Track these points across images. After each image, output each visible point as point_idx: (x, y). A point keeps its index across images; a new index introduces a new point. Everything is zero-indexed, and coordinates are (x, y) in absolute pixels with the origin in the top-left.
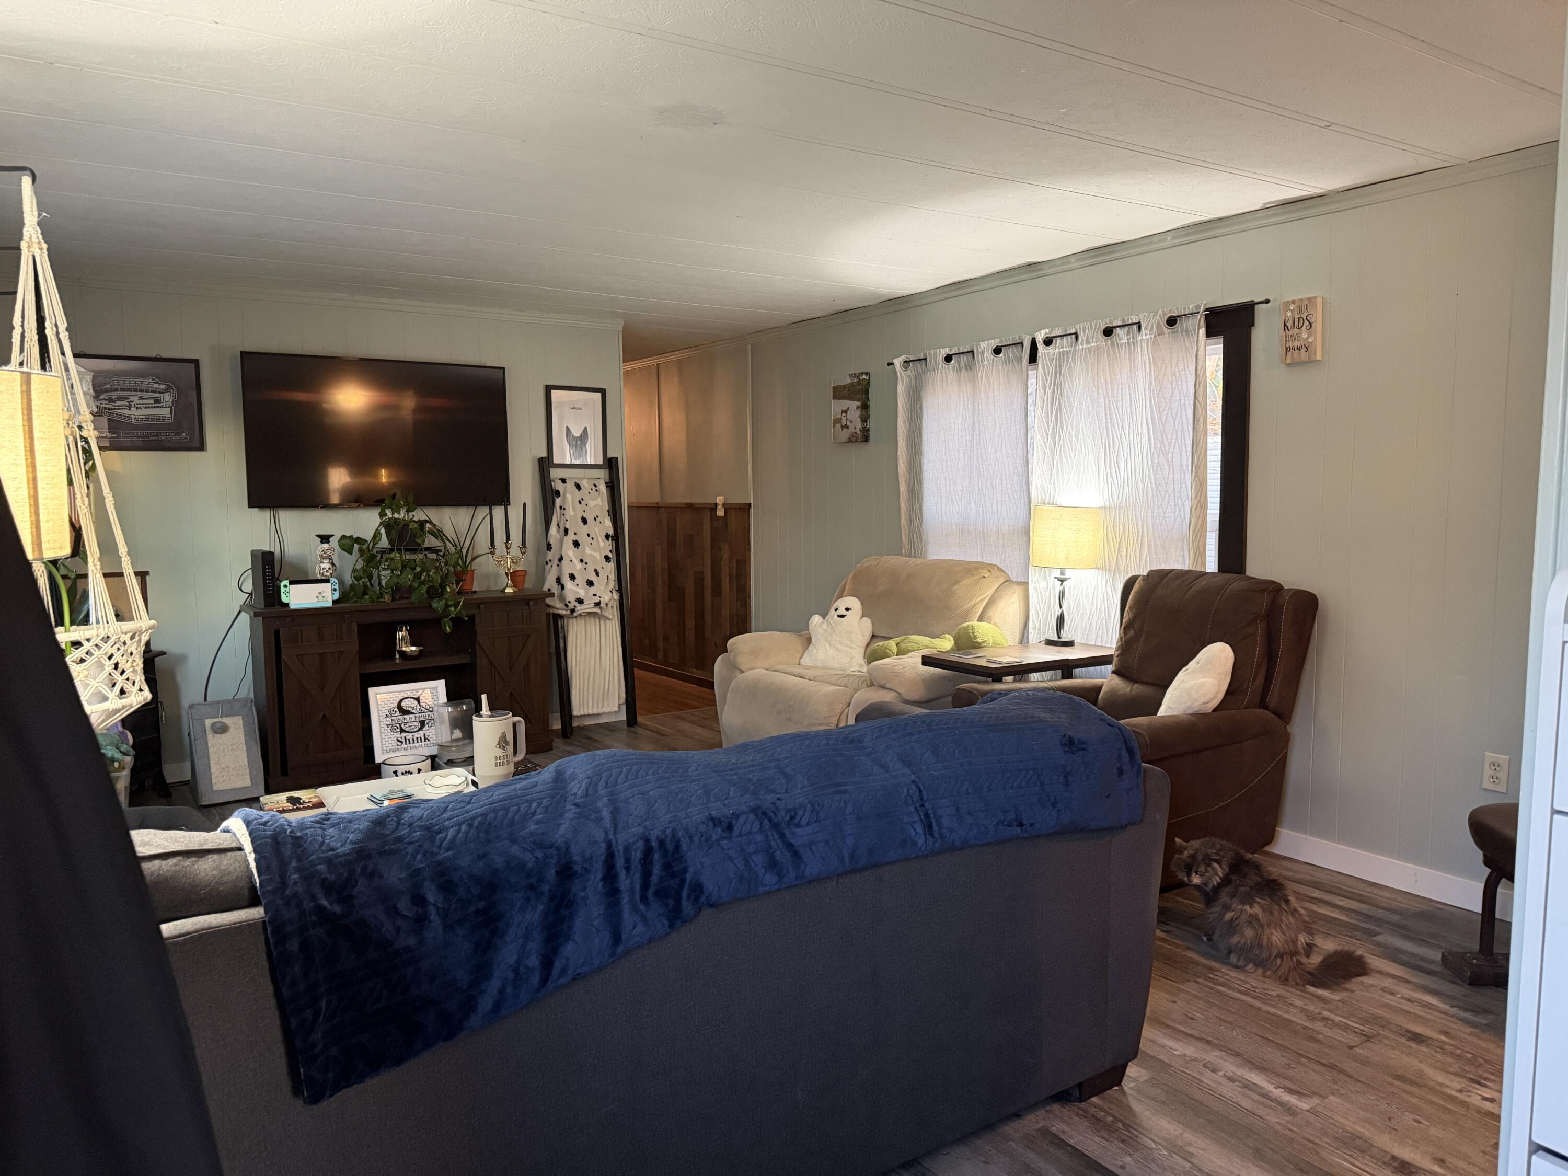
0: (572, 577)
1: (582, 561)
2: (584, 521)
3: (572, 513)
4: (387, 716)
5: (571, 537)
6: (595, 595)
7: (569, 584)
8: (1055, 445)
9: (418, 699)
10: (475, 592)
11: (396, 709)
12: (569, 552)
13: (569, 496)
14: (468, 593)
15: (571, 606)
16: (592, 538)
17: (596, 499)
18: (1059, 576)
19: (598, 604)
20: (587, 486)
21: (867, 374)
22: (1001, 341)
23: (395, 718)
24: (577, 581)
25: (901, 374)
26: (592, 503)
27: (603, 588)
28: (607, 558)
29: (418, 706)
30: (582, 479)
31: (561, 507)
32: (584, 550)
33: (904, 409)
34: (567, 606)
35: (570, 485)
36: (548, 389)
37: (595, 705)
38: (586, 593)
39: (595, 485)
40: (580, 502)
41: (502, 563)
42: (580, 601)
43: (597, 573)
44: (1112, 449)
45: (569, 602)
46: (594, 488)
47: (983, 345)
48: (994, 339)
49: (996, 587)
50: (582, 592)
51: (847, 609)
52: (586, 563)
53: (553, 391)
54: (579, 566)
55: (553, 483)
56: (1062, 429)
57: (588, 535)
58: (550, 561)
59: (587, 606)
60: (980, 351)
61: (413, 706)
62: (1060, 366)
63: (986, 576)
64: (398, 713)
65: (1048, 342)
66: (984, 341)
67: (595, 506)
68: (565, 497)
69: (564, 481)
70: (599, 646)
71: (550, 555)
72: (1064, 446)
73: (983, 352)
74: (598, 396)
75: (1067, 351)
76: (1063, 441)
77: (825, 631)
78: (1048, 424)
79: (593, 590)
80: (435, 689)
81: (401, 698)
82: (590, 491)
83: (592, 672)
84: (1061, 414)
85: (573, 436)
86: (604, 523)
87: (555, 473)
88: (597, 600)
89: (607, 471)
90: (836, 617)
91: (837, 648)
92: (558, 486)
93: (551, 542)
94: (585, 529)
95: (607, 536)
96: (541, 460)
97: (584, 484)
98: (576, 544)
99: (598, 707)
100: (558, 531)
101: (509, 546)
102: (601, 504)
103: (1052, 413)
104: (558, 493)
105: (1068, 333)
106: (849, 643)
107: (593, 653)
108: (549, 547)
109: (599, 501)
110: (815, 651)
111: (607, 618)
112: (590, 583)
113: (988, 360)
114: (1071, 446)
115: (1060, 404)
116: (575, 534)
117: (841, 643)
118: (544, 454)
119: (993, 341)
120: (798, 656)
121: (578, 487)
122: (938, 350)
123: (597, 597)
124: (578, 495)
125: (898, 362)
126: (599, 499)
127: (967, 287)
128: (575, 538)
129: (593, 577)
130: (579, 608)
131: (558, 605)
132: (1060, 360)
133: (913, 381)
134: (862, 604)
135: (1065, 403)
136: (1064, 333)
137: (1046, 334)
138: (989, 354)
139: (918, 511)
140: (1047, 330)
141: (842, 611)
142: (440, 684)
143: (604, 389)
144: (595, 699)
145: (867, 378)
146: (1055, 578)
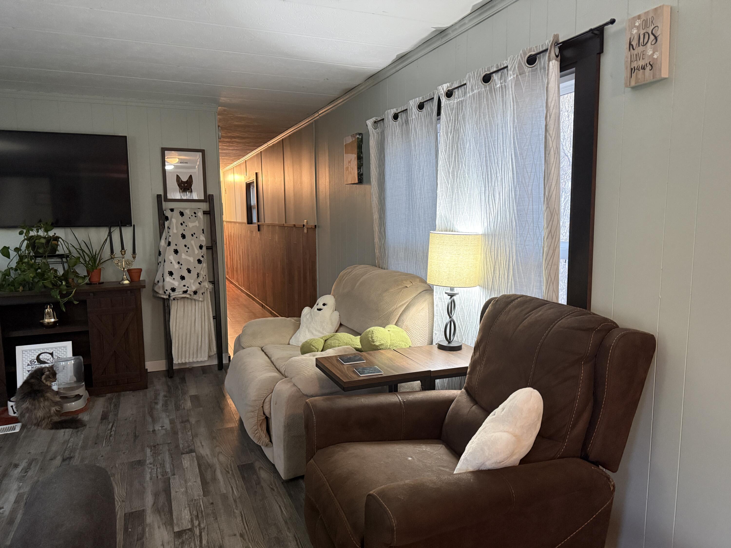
0: (171, 274)
1: (179, 263)
2: (183, 236)
3: (175, 231)
4: (28, 365)
5: (173, 247)
6: (184, 286)
7: (168, 279)
8: (454, 182)
9: (52, 354)
10: (103, 283)
11: (36, 360)
12: (171, 257)
13: (174, 221)
14: (96, 284)
15: (167, 293)
16: (188, 248)
17: (195, 222)
18: (449, 291)
19: (185, 292)
20: (189, 213)
21: (360, 134)
22: (423, 98)
23: (34, 366)
24: (174, 276)
25: (373, 132)
26: (191, 225)
27: (192, 281)
28: (199, 261)
29: (52, 359)
30: (186, 209)
31: (168, 227)
32: (181, 255)
33: (375, 158)
34: (165, 293)
35: (176, 213)
36: (163, 150)
37: (191, 357)
38: (179, 285)
39: (195, 213)
40: (182, 224)
41: (119, 264)
42: (173, 290)
43: (189, 271)
44: (490, 184)
45: (167, 290)
46: (194, 215)
47: (411, 103)
48: (419, 97)
49: (414, 295)
50: (176, 284)
51: (324, 305)
52: (181, 265)
53: (166, 152)
54: (177, 266)
55: (165, 212)
56: (459, 168)
57: (185, 246)
58: (160, 262)
59: (178, 293)
60: (410, 108)
61: (48, 358)
62: (458, 115)
63: (408, 286)
64: (36, 363)
65: (449, 94)
66: (412, 99)
67: (193, 226)
68: (171, 220)
69: (172, 210)
70: (194, 318)
71: (160, 259)
72: (460, 182)
73: (412, 108)
74: (199, 155)
75: (462, 101)
76: (459, 178)
77: (308, 319)
78: (449, 164)
79: (184, 282)
80: (65, 347)
81: (40, 353)
82: (191, 217)
83: (188, 336)
84: (458, 155)
85: (182, 181)
86: (200, 237)
87: (165, 205)
88: (185, 289)
89: (208, 203)
90: (316, 310)
92: (168, 213)
93: (161, 250)
94: (184, 242)
95: (201, 247)
96: (159, 196)
97: (187, 212)
98: (176, 252)
99: (193, 358)
100: (166, 243)
101: (123, 253)
102: (198, 225)
103: (452, 155)
104: (167, 218)
105: (462, 84)
107: (189, 323)
108: (160, 254)
109: (197, 224)
110: (299, 334)
111: (199, 301)
112: (183, 278)
113: (415, 115)
114: (465, 182)
115: (457, 146)
116: (176, 245)
118: (161, 193)
119: (417, 99)
120: (289, 337)
121: (182, 214)
122: (389, 111)
123: (186, 287)
124: (181, 219)
125: (370, 123)
126: (197, 222)
127: (408, 59)
128: (175, 248)
129: (185, 273)
130: (172, 294)
131: (161, 292)
132: (457, 108)
133: (380, 136)
135: (461, 145)
136: (459, 85)
137: (448, 87)
138: (415, 110)
140: (448, 84)
141: (320, 306)
142: (69, 344)
143: (204, 150)
144: (191, 352)
145: (360, 137)
146: (446, 293)
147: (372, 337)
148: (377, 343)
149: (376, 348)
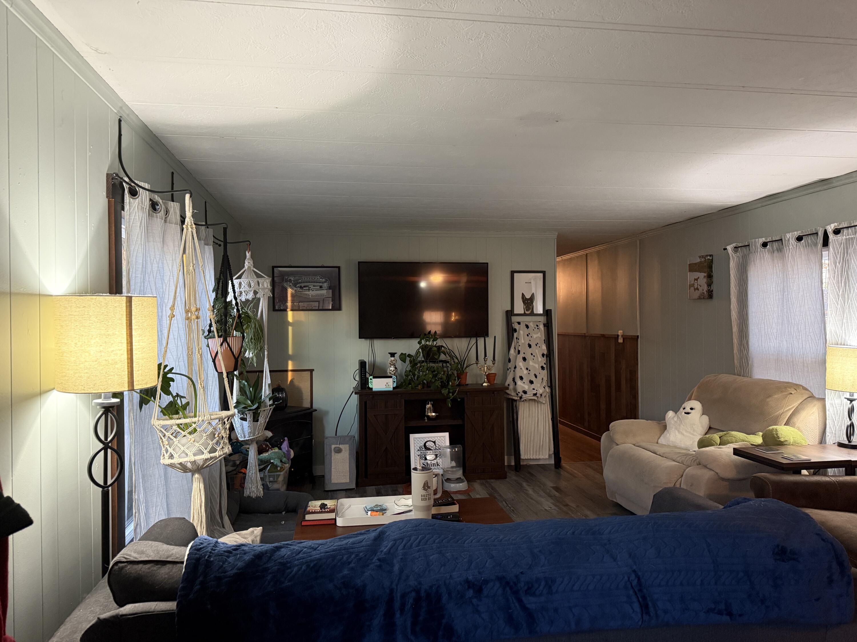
0: (521, 378)
1: (527, 369)
2: (530, 346)
3: (523, 341)
4: (418, 450)
5: (522, 355)
6: (534, 389)
7: (519, 382)
8: (845, 303)
9: (434, 442)
10: (467, 385)
11: (423, 447)
12: (521, 364)
13: (521, 332)
14: (463, 385)
15: (520, 395)
16: (534, 356)
17: (538, 333)
18: (848, 397)
19: (535, 395)
20: (532, 326)
21: (710, 256)
22: (802, 232)
23: (422, 452)
24: (524, 380)
25: (732, 255)
26: (535, 336)
27: (539, 385)
28: (543, 368)
29: (435, 446)
30: (530, 322)
31: (517, 338)
32: (529, 363)
33: (735, 278)
34: (517, 394)
35: (523, 326)
36: (513, 273)
37: (535, 454)
38: (529, 388)
39: (537, 326)
40: (528, 335)
41: (482, 369)
42: (525, 392)
43: (536, 376)
45: (519, 392)
46: (537, 327)
47: (788, 235)
48: (797, 231)
49: (800, 401)
50: (526, 387)
51: (692, 409)
52: (530, 370)
53: (515, 274)
54: (525, 372)
55: (513, 325)
56: (850, 292)
57: (532, 354)
58: (510, 368)
59: (529, 395)
60: (787, 239)
61: (432, 446)
62: (847, 248)
63: (793, 393)
64: (424, 449)
65: (837, 232)
66: (789, 233)
67: (536, 337)
68: (519, 332)
69: (519, 323)
70: (537, 419)
71: (510, 365)
72: (852, 304)
73: (789, 240)
74: (541, 275)
75: (852, 238)
76: (851, 300)
77: (676, 422)
78: (839, 288)
79: (533, 386)
80: (444, 437)
81: (426, 441)
82: (534, 329)
83: (533, 434)
84: (849, 281)
85: (526, 298)
86: (542, 347)
87: (515, 319)
88: (535, 392)
89: (545, 317)
90: (683, 413)
91: (683, 435)
92: (516, 326)
93: (511, 358)
94: (530, 351)
95: (543, 355)
96: (507, 312)
97: (531, 325)
98: (524, 359)
99: (536, 455)
100: (515, 352)
101: (486, 360)
102: (540, 336)
103: (841, 280)
104: (515, 330)
105: (852, 225)
106: (692, 432)
107: (533, 423)
108: (509, 361)
109: (539, 335)
110: (668, 435)
111: (541, 403)
112: (531, 382)
113: (792, 245)
115: (847, 274)
116: (524, 353)
117: (686, 431)
118: (509, 309)
119: (796, 233)
120: (657, 438)
121: (527, 327)
122: (757, 240)
123: (535, 390)
124: (527, 331)
125: (730, 248)
126: (539, 333)
127: (778, 197)
128: (524, 356)
129: (533, 379)
130: (524, 396)
131: (513, 394)
132: (846, 244)
133: (741, 260)
134: (703, 406)
135: (851, 273)
136: (849, 226)
137: (835, 226)
138: (793, 242)
139: (745, 344)
140: (836, 224)
141: (688, 410)
142: (447, 435)
143: (545, 271)
144: (535, 450)
145: (711, 258)
146: (845, 398)
147: (777, 434)
148: (782, 440)
149: (781, 444)
